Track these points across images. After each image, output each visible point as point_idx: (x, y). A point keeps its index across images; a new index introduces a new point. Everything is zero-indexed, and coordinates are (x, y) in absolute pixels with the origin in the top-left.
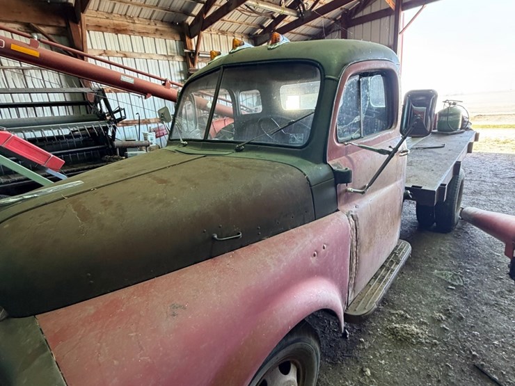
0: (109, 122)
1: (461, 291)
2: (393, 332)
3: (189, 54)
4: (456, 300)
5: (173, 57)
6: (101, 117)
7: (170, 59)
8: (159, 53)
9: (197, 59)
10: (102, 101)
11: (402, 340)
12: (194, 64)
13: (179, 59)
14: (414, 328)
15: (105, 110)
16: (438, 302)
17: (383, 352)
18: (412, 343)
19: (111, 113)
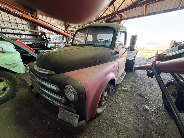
0: (46, 41)
1: (135, 82)
2: (123, 90)
3: (67, 25)
4: (134, 84)
5: (62, 25)
6: (44, 40)
7: (61, 26)
8: (58, 24)
9: (69, 27)
10: (44, 35)
11: (125, 91)
12: (68, 28)
13: (64, 26)
14: (127, 89)
15: (45, 38)
16: (131, 84)
17: (121, 93)
18: (127, 91)
19: (47, 39)
